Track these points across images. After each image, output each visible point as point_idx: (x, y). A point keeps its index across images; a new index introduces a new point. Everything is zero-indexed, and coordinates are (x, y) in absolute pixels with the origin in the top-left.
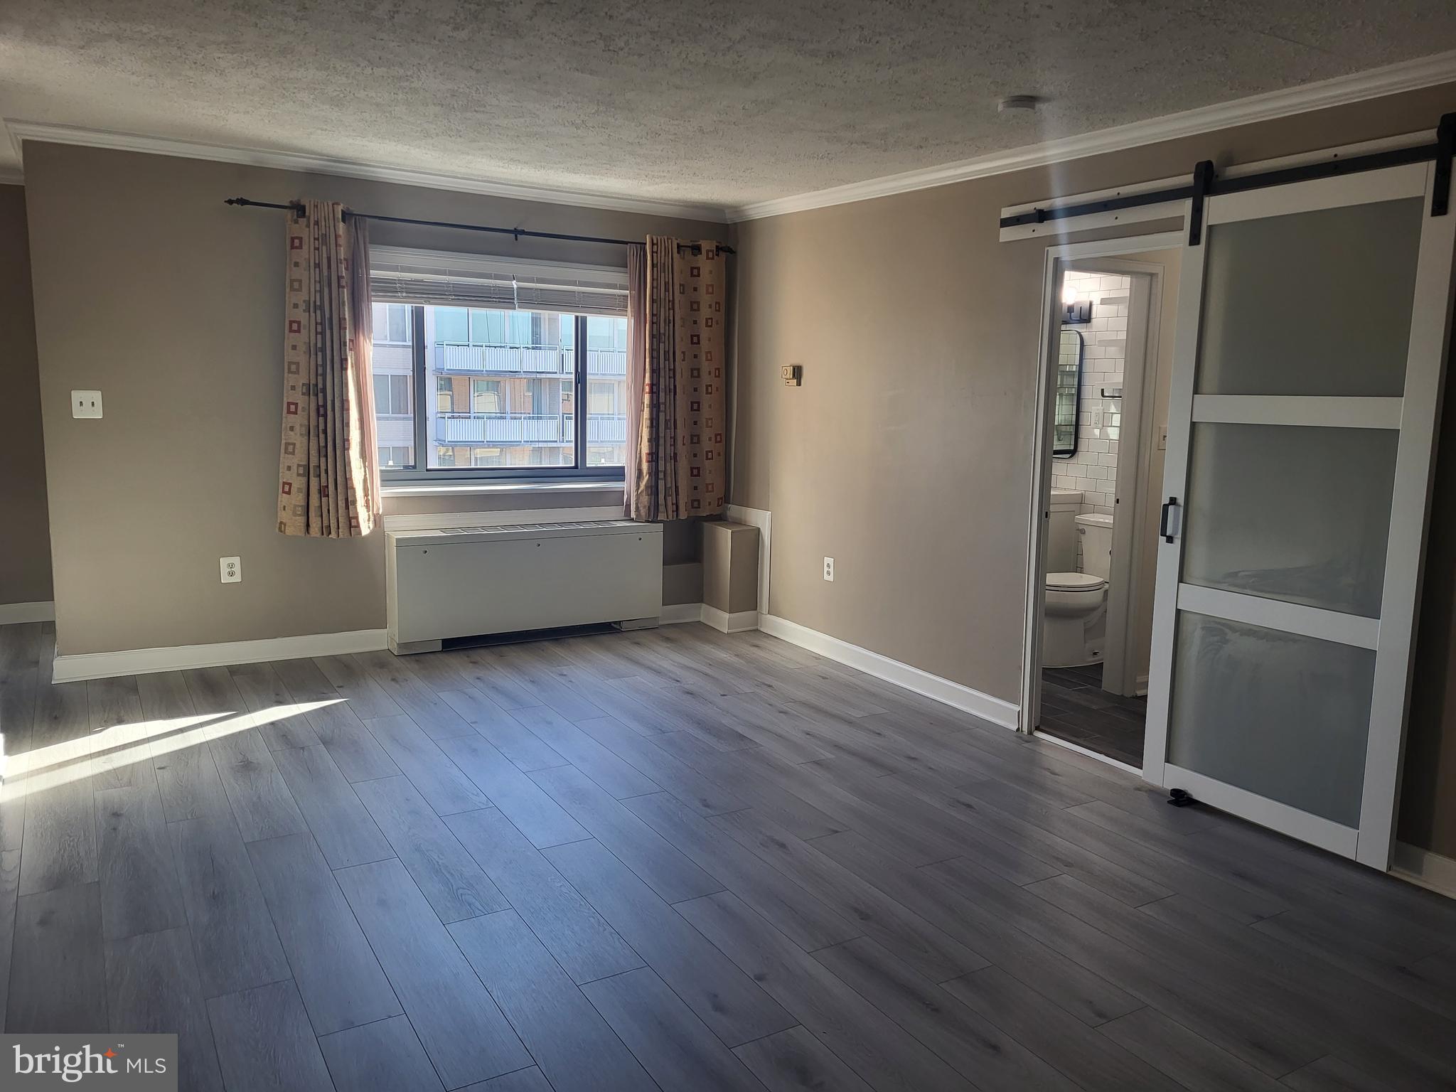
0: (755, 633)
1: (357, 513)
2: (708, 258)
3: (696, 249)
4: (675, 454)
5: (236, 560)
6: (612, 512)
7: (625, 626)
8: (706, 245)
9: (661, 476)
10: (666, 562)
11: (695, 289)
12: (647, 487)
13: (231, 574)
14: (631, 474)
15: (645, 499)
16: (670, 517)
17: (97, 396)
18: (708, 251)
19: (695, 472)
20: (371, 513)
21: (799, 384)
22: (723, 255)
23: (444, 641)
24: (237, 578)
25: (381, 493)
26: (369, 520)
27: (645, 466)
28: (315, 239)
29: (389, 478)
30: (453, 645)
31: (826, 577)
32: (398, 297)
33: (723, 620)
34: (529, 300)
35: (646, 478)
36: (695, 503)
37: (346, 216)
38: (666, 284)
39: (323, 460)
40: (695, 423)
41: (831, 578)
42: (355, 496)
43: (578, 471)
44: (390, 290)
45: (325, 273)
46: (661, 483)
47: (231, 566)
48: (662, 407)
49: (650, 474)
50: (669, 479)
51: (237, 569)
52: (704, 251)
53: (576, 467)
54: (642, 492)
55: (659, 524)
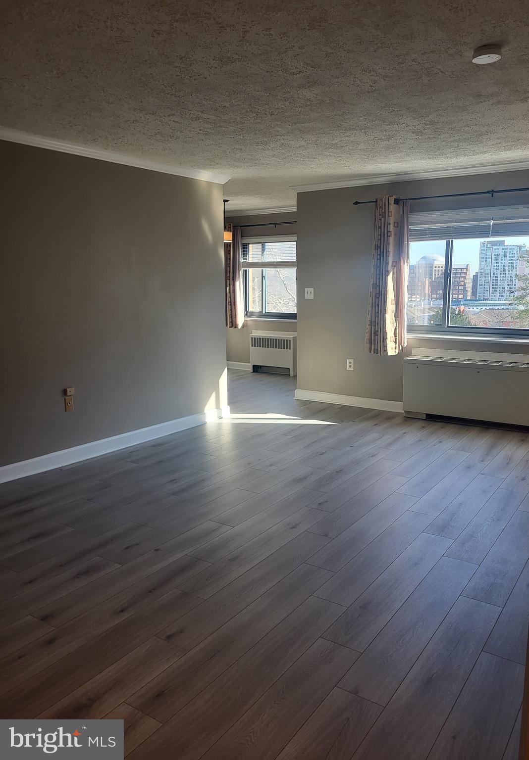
1: (387, 344)
5: (352, 361)
13: (350, 366)
17: (312, 290)
20: (397, 345)
23: (427, 415)
24: (352, 369)
25: (407, 337)
26: (395, 348)
28: (380, 215)
29: (411, 329)
30: (432, 418)
37: (397, 202)
39: (377, 318)
42: (386, 336)
44: (423, 235)
45: (382, 231)
47: (350, 363)
51: (352, 365)
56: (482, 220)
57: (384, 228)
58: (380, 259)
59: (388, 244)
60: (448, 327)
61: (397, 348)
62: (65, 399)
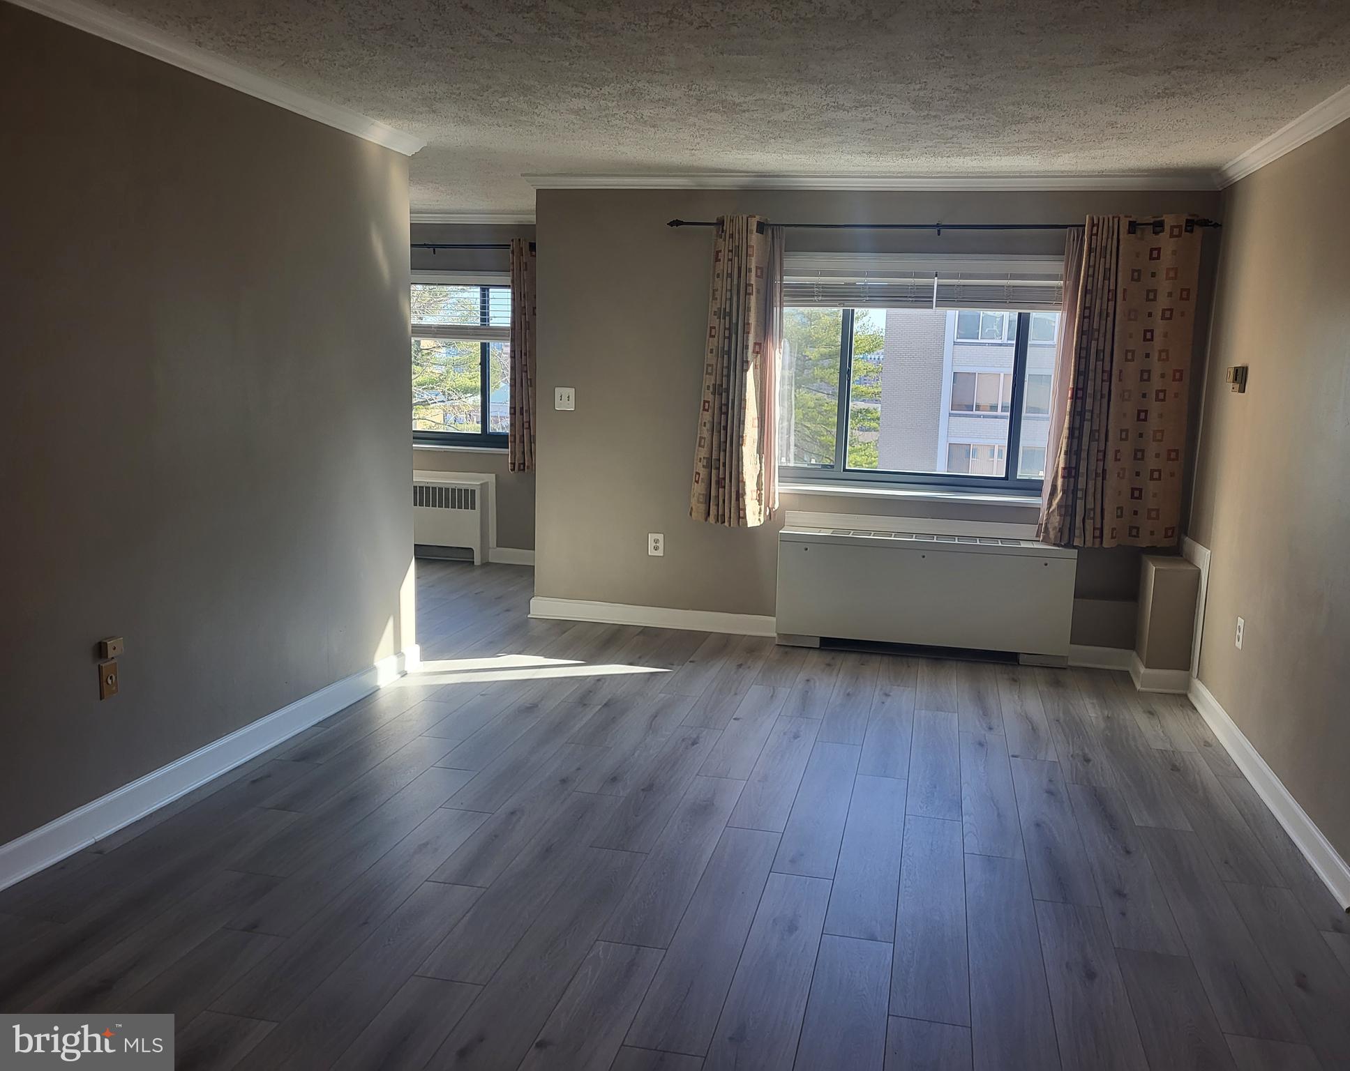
1: (745, 505)
2: (1172, 236)
3: (1158, 226)
4: (1104, 471)
5: (660, 537)
6: (1029, 530)
7: (1022, 659)
8: (1169, 220)
9: (1080, 494)
10: (1078, 595)
11: (1153, 275)
12: (1059, 506)
13: (656, 548)
14: (1047, 489)
15: (1056, 520)
16: (1089, 544)
17: (571, 391)
18: (1172, 227)
19: (1137, 494)
20: (763, 506)
21: (1242, 390)
22: (1198, 231)
23: (822, 639)
24: (660, 553)
26: (760, 513)
27: (1060, 482)
30: (831, 645)
32: (815, 301)
33: (1145, 676)
34: (950, 298)
35: (1060, 494)
36: (1134, 531)
37: (761, 227)
38: (1107, 271)
39: (722, 453)
40: (1141, 435)
42: (744, 490)
43: (1009, 482)
44: (804, 295)
46: (1080, 503)
47: (656, 541)
48: (1088, 415)
49: (1064, 491)
50: (1090, 498)
51: (661, 544)
52: (1167, 228)
53: (1006, 478)
54: (1053, 511)
55: (1074, 550)
56: (917, 275)
57: (739, 276)
58: (730, 338)
59: (747, 309)
60: (845, 470)
61: (762, 512)
62: (100, 668)
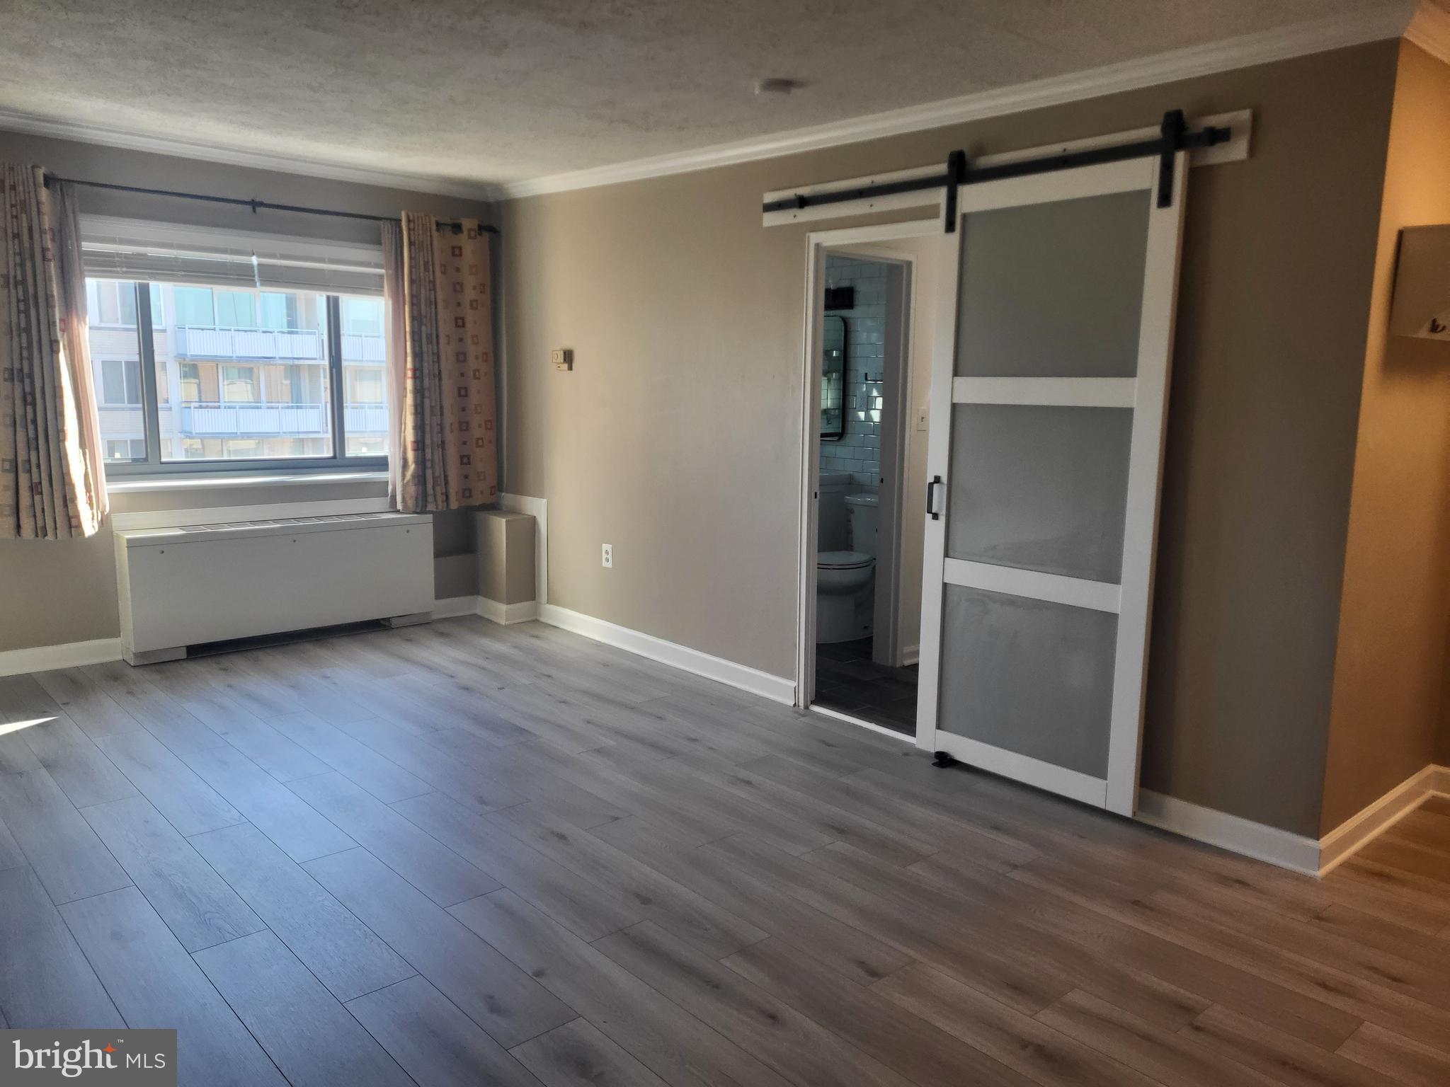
0: (535, 622)
2: (470, 237)
3: (457, 228)
4: (443, 442)
6: (376, 504)
7: (395, 623)
8: (468, 223)
9: (428, 464)
10: (438, 554)
11: (458, 270)
12: (413, 476)
14: (395, 464)
15: (412, 490)
16: (440, 507)
18: (470, 230)
19: (465, 460)
20: (95, 511)
21: (570, 368)
22: (486, 235)
23: (189, 648)
25: (107, 488)
26: (93, 519)
27: (411, 455)
29: (115, 473)
30: (200, 652)
31: (605, 564)
32: (118, 272)
33: (501, 612)
34: (273, 277)
35: (412, 467)
36: (466, 492)
37: (49, 181)
38: (426, 264)
39: (33, 453)
40: (464, 409)
41: (609, 565)
43: (338, 461)
44: (107, 265)
45: (27, 244)
46: (429, 473)
48: (427, 393)
49: (416, 462)
50: (437, 468)
52: (465, 229)
53: (334, 457)
54: (408, 482)
55: (428, 515)
58: (27, 312)
59: (48, 279)
61: (95, 518)
